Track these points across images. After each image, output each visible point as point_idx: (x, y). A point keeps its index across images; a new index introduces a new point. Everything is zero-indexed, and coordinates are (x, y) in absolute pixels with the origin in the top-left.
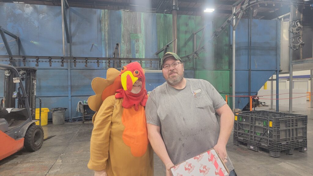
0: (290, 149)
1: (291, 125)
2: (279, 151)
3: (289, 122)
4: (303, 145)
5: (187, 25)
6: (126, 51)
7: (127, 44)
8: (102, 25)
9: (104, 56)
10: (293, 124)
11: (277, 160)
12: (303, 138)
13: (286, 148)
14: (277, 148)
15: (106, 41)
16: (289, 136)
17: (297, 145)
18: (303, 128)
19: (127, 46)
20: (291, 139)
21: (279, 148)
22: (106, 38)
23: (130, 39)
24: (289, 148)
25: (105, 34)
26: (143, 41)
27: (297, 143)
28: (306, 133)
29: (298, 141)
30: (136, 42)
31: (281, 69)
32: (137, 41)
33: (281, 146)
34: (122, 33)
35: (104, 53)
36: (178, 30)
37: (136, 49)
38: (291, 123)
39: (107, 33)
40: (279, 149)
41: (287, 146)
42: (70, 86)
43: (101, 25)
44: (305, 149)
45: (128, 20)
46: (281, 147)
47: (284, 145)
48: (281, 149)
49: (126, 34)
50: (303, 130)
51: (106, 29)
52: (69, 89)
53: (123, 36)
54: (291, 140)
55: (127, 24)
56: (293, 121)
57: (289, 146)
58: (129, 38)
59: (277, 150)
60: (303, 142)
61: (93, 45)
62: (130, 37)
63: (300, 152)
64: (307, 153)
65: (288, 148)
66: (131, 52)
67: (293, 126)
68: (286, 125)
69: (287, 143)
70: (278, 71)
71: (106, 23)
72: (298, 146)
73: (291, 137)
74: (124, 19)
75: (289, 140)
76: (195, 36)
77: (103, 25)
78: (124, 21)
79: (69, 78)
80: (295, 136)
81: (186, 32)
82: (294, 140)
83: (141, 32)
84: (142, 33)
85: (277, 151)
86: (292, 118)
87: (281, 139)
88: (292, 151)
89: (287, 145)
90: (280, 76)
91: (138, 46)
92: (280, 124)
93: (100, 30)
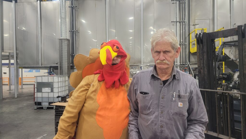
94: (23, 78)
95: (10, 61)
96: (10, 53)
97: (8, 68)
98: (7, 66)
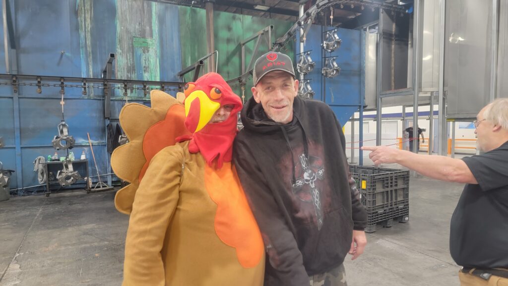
0: (389, 220)
1: (389, 184)
2: (375, 223)
3: (387, 180)
4: (404, 213)
5: (229, 29)
6: (126, 68)
7: (127, 55)
8: (79, 19)
9: (84, 76)
10: (391, 183)
11: (373, 237)
12: (404, 203)
13: (384, 218)
14: (373, 219)
15: (88, 49)
16: (387, 201)
17: (397, 213)
18: (404, 189)
19: (127, 58)
20: (389, 205)
21: (375, 219)
22: (89, 42)
23: (133, 47)
24: (387, 218)
25: (86, 35)
26: (156, 51)
27: (397, 210)
28: (407, 195)
29: (398, 207)
30: (144, 52)
31: (366, 105)
32: (146, 51)
33: (378, 215)
34: (118, 35)
35: (84, 69)
36: (216, 36)
37: (144, 65)
38: (390, 181)
39: (89, 34)
40: (375, 221)
41: (384, 216)
42: (19, 130)
43: (77, 18)
44: (407, 219)
45: (128, 13)
46: (377, 218)
47: (381, 214)
48: (378, 220)
49: (125, 37)
50: (404, 192)
51: (87, 26)
52: (17, 133)
53: (120, 41)
54: (390, 207)
55: (126, 20)
56: (392, 179)
57: (388, 215)
58: (131, 46)
59: (373, 222)
60: (404, 208)
61: (62, 55)
62: (132, 42)
63: (400, 222)
64: (408, 224)
65: (385, 218)
66: (135, 70)
67: (391, 186)
68: (383, 185)
69: (385, 210)
70: (362, 108)
71: (88, 16)
72: (398, 215)
73: (390, 202)
74: (122, 10)
75: (387, 206)
76: (243, 48)
77: (81, 19)
78: (122, 14)
79: (16, 114)
80: (394, 200)
81: (229, 41)
82: (393, 206)
83: (151, 36)
84: (154, 38)
85: (372, 224)
86: (391, 175)
87: (377, 206)
88: (391, 223)
89: (384, 213)
90: (365, 113)
91: (147, 60)
92: (377, 184)
93: (77, 28)
94: (456, 141)
95: (431, 108)
96: (432, 93)
97: (429, 121)
98: (427, 117)
